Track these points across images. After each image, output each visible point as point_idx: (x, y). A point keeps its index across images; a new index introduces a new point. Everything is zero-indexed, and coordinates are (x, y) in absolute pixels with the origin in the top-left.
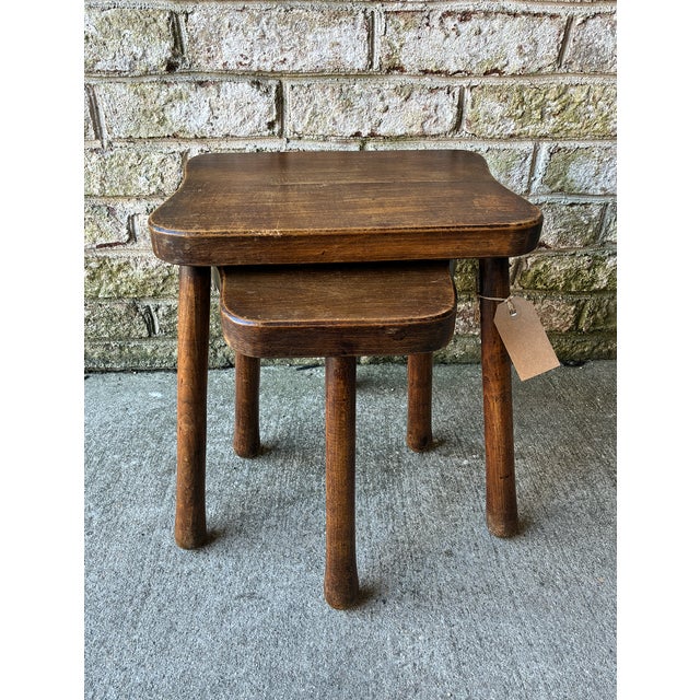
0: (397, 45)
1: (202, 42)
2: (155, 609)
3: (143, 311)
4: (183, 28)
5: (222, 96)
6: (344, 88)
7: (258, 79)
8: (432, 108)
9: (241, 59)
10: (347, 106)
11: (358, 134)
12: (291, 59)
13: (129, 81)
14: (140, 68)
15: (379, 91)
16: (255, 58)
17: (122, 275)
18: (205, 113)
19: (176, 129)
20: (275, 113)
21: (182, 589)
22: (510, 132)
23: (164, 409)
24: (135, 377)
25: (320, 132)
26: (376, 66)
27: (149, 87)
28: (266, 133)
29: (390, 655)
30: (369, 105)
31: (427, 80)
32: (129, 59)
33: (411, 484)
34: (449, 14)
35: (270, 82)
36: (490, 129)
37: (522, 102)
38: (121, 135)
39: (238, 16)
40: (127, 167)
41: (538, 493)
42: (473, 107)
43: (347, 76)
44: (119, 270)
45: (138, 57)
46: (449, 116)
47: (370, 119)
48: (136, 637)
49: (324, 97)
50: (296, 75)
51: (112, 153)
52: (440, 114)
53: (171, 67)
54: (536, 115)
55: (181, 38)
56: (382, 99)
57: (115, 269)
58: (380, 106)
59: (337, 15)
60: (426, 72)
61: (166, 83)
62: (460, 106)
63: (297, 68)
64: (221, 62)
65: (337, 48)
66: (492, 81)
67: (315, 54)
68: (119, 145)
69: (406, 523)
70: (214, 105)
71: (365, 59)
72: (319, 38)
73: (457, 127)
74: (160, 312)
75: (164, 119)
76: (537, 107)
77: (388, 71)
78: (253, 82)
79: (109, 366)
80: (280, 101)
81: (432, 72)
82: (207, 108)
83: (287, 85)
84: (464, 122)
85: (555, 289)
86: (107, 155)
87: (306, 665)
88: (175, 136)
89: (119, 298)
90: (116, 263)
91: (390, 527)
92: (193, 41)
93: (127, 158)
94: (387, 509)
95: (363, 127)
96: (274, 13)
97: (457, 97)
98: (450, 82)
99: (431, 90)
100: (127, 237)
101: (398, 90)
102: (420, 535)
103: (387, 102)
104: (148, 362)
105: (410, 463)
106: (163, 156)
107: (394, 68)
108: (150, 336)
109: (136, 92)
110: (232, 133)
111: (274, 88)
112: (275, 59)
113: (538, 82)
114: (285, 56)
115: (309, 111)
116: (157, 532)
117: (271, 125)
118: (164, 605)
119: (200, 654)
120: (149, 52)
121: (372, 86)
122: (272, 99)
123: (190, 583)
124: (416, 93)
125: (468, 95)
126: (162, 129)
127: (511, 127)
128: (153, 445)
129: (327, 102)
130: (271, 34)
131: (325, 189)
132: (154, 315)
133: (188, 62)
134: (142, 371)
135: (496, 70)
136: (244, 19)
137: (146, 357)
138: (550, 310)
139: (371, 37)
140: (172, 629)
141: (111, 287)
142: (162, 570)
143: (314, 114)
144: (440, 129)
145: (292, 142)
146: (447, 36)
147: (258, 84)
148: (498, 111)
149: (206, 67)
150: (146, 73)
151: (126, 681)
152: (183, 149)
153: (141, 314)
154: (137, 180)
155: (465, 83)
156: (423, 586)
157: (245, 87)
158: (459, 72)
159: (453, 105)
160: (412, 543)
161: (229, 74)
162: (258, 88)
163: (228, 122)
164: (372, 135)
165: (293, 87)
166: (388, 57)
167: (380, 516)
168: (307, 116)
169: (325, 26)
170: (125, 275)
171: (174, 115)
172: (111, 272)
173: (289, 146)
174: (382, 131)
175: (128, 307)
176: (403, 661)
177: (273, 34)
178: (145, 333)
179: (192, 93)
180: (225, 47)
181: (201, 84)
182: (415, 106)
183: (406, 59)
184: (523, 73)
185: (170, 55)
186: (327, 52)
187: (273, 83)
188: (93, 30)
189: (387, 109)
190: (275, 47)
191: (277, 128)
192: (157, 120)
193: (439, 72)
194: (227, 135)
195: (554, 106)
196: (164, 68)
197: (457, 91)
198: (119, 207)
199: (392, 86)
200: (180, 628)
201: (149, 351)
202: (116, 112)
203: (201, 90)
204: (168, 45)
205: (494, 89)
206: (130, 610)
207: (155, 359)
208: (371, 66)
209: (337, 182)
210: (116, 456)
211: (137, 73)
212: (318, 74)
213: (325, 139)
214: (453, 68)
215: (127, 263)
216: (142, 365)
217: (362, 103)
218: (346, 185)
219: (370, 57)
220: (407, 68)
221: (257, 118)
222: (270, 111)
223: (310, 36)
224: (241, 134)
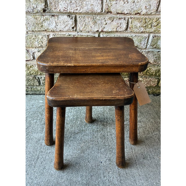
0: (110, 5)
1: (53, 4)
2: (40, 163)
3: (37, 78)
5: (59, 19)
6: (94, 18)
7: (69, 15)
8: (120, 24)
9: (65, 9)
10: (95, 23)
11: (98, 31)
12: (79, 9)
13: (32, 14)
14: (35, 11)
15: (104, 19)
16: (69, 8)
17: (31, 69)
18: (54, 24)
19: (46, 29)
20: (74, 24)
21: (47, 157)
22: (142, 31)
23: (43, 106)
24: (35, 96)
25: (87, 30)
26: (104, 11)
27: (38, 16)
28: (72, 30)
29: (102, 177)
30: (101, 23)
31: (118, 16)
32: (32, 8)
33: (110, 129)
35: (73, 15)
36: (136, 30)
37: (146, 22)
38: (30, 30)
40: (32, 39)
41: (144, 133)
42: (131, 24)
43: (95, 14)
44: (30, 67)
45: (35, 8)
46: (124, 26)
47: (102, 27)
48: (35, 170)
49: (88, 20)
50: (80, 13)
51: (28, 35)
52: (122, 25)
53: (44, 11)
54: (150, 26)
55: (47, 2)
56: (105, 21)
57: (29, 67)
58: (105, 23)
60: (118, 13)
61: (43, 15)
62: (128, 23)
63: (81, 11)
64: (59, 10)
65: (92, 6)
66: (137, 16)
67: (86, 8)
68: (30, 33)
69: (108, 140)
70: (57, 22)
71: (100, 9)
72: (87, 3)
73: (127, 29)
74: (42, 79)
75: (42, 25)
76: (150, 24)
77: (107, 13)
78: (68, 15)
79: (28, 93)
80: (76, 21)
81: (120, 13)
82: (55, 23)
83: (78, 16)
84: (129, 28)
85: (152, 75)
87: (80, 179)
88: (46, 30)
89: (31, 75)
90: (29, 65)
91: (104, 141)
92: (51, 3)
93: (32, 36)
94: (103, 136)
95: (99, 29)
97: (127, 21)
98: (125, 16)
99: (119, 19)
100: (32, 58)
101: (110, 18)
102: (111, 144)
103: (106, 22)
104: (39, 92)
105: (110, 123)
106: (42, 36)
107: (109, 12)
108: (39, 85)
109: (34, 18)
110: (62, 30)
111: (74, 17)
112: (74, 9)
113: (150, 17)
114: (77, 8)
115: (84, 24)
116: (41, 141)
117: (73, 28)
118: (42, 162)
119: (52, 175)
120: (38, 6)
121: (102, 17)
122: (73, 20)
123: (49, 156)
124: (115, 19)
125: (130, 20)
126: (42, 28)
127: (142, 29)
128: (40, 116)
129: (89, 22)
131: (87, 50)
132: (40, 79)
133: (49, 9)
134: (37, 94)
135: (138, 13)
137: (38, 91)
138: (150, 80)
139: (102, 3)
140: (44, 168)
142: (42, 152)
143: (85, 25)
144: (122, 30)
145: (79, 33)
146: (125, 3)
147: (69, 16)
148: (139, 25)
149: (55, 11)
150: (37, 12)
151: (32, 182)
152: (48, 34)
153: (37, 79)
154: (35, 43)
155: (129, 17)
156: (112, 158)
157: (65, 17)
158: (128, 13)
159: (125, 23)
160: (109, 146)
161: (61, 13)
162: (69, 17)
163: (61, 27)
164: (102, 31)
165: (79, 17)
166: (107, 9)
167: (101, 138)
168: (83, 26)
170: (32, 69)
171: (45, 24)
172: (28, 68)
173: (78, 34)
174: (105, 30)
175: (33, 77)
176: (106, 179)
177: (74, 2)
178: (38, 84)
179: (50, 18)
180: (60, 5)
181: (53, 16)
182: (114, 23)
183: (112, 10)
184: (146, 14)
185: (44, 7)
186: (89, 7)
187: (74, 16)
189: (106, 24)
190: (74, 5)
191: (75, 29)
192: (40, 26)
193: (122, 13)
194: (61, 31)
195: (155, 24)
196: (42, 11)
197: (127, 19)
198: (30, 50)
199: (108, 17)
200: (47, 168)
201: (39, 89)
202: (29, 23)
203: (53, 17)
204: (43, 4)
205: (138, 19)
206: (33, 163)
207: (41, 91)
208: (102, 11)
209: (90, 48)
210: (30, 119)
211: (34, 12)
212: (87, 13)
213: (89, 32)
214: (126, 12)
215: (33, 66)
216: (37, 93)
217: (99, 22)
218: (93, 49)
219: (102, 9)
220: (113, 12)
221: (69, 26)
222: (73, 24)
223: (84, 3)
224: (65, 30)
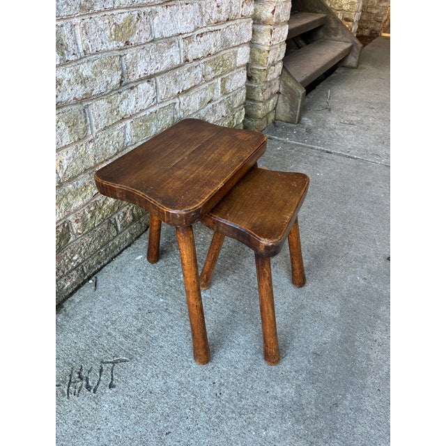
0: (187, 51)
1: (131, 68)
3: (113, 222)
4: (123, 63)
5: (139, 91)
6: (175, 74)
7: (150, 79)
8: (196, 74)
9: (145, 72)
10: (176, 81)
11: (179, 93)
12: (159, 67)
13: (105, 97)
14: (110, 88)
15: (183, 72)
16: (149, 70)
18: (134, 103)
19: (123, 115)
22: (213, 76)
25: (169, 96)
27: (113, 97)
30: (181, 79)
31: (195, 63)
32: (106, 85)
34: (198, 35)
35: (153, 79)
36: (209, 77)
37: (215, 64)
38: (102, 127)
39: (142, 51)
40: (104, 144)
42: (205, 70)
43: (175, 68)
45: (109, 82)
46: (200, 76)
47: (182, 85)
49: (168, 79)
50: (161, 73)
51: (98, 139)
52: (198, 76)
53: (121, 83)
54: (218, 68)
56: (184, 75)
58: (184, 78)
59: (171, 43)
60: (194, 60)
61: (119, 93)
63: (161, 70)
64: (138, 75)
65: (172, 58)
66: (208, 59)
67: (166, 62)
68: (100, 134)
71: (179, 59)
72: (167, 54)
74: (120, 218)
75: (119, 111)
76: (218, 65)
77: (185, 63)
78: (148, 81)
79: (102, 264)
80: (156, 87)
82: (134, 100)
83: (157, 79)
86: (96, 141)
88: (123, 119)
89: (104, 221)
92: (127, 68)
93: (104, 139)
95: (180, 89)
96: (153, 47)
98: (200, 62)
99: (196, 67)
101: (188, 71)
104: (118, 249)
107: (187, 61)
108: (117, 234)
109: (108, 102)
110: (142, 108)
111: (155, 82)
112: (155, 68)
113: (218, 55)
114: (158, 65)
117: (154, 99)
120: (113, 79)
121: (181, 70)
122: (154, 87)
124: (193, 69)
126: (118, 117)
127: (213, 74)
129: (170, 82)
130: (153, 57)
132: (117, 220)
133: (126, 79)
134: (116, 256)
135: (210, 54)
136: (144, 52)
141: (101, 216)
143: (167, 89)
144: (199, 82)
146: (198, 44)
147: (150, 81)
148: (211, 69)
149: (133, 80)
150: (113, 90)
153: (113, 224)
154: (109, 149)
155: (203, 61)
157: (146, 84)
159: (201, 71)
161: (141, 80)
162: (150, 83)
163: (143, 103)
164: (183, 91)
166: (185, 57)
168: (165, 91)
169: (169, 48)
170: (106, 206)
171: (123, 107)
172: (100, 208)
174: (185, 89)
175: (108, 224)
178: (115, 234)
179: (129, 94)
180: (139, 68)
181: (131, 88)
182: (193, 75)
183: (190, 57)
184: (215, 53)
185: (120, 77)
186: (169, 60)
188: (90, 74)
190: (155, 62)
191: (155, 101)
192: (116, 113)
193: (197, 59)
194: (141, 110)
196: (119, 85)
197: (201, 65)
199: (186, 69)
201: (117, 243)
202: (100, 116)
203: (132, 91)
204: (120, 73)
205: (210, 61)
207: (120, 245)
208: (181, 62)
211: (109, 91)
212: (166, 71)
214: (200, 56)
215: (107, 199)
217: (179, 79)
220: (190, 60)
221: (150, 98)
222: (154, 93)
223: (164, 55)
224: (146, 107)
